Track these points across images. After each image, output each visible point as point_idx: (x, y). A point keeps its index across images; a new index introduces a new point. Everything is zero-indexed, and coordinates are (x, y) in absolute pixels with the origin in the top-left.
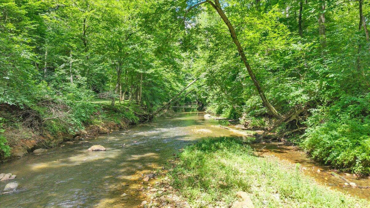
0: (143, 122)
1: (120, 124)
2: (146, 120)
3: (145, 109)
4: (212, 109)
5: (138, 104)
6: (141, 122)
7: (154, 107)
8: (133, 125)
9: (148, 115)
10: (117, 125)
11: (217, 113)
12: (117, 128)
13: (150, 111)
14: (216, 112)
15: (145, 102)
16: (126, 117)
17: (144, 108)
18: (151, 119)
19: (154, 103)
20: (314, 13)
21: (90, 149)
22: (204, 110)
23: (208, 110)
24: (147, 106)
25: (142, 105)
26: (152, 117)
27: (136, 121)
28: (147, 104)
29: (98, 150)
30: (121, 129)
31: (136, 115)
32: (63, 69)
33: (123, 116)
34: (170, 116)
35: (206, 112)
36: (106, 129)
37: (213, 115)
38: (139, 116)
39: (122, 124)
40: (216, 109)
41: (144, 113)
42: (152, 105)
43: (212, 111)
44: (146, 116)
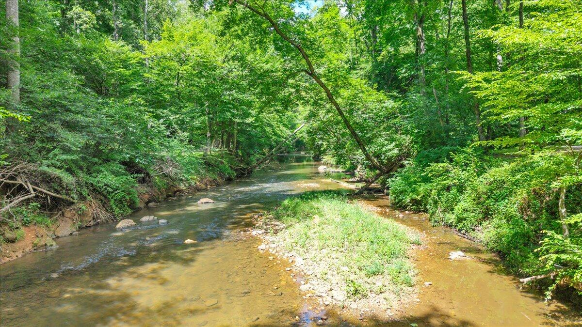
0: (240, 177)
1: (216, 180)
2: (243, 174)
3: (241, 161)
4: (330, 159)
5: (231, 155)
6: (238, 177)
7: (252, 157)
8: (229, 181)
9: (247, 168)
10: (214, 180)
11: (337, 164)
12: (213, 184)
13: (248, 164)
14: (335, 163)
15: (240, 152)
16: (222, 172)
17: (240, 159)
18: (250, 173)
19: (252, 152)
20: (405, 73)
21: (199, 202)
22: (320, 160)
23: (325, 160)
24: (243, 156)
25: (237, 155)
26: (251, 171)
27: (232, 177)
28: (243, 154)
29: (207, 203)
30: (218, 185)
31: (232, 168)
32: (162, 124)
33: (218, 170)
34: (273, 169)
35: (322, 162)
36: (203, 186)
37: (332, 165)
38: (236, 170)
39: (219, 180)
40: (335, 158)
41: (241, 166)
42: (249, 155)
43: (329, 161)
44: (244, 169)
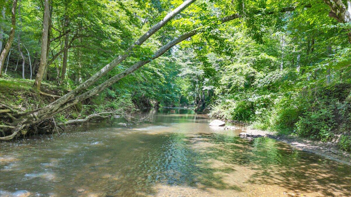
4: (223, 110)
11: (235, 118)
14: (231, 117)
22: (208, 112)
23: (215, 112)
35: (210, 114)
40: (232, 110)
43: (222, 114)
